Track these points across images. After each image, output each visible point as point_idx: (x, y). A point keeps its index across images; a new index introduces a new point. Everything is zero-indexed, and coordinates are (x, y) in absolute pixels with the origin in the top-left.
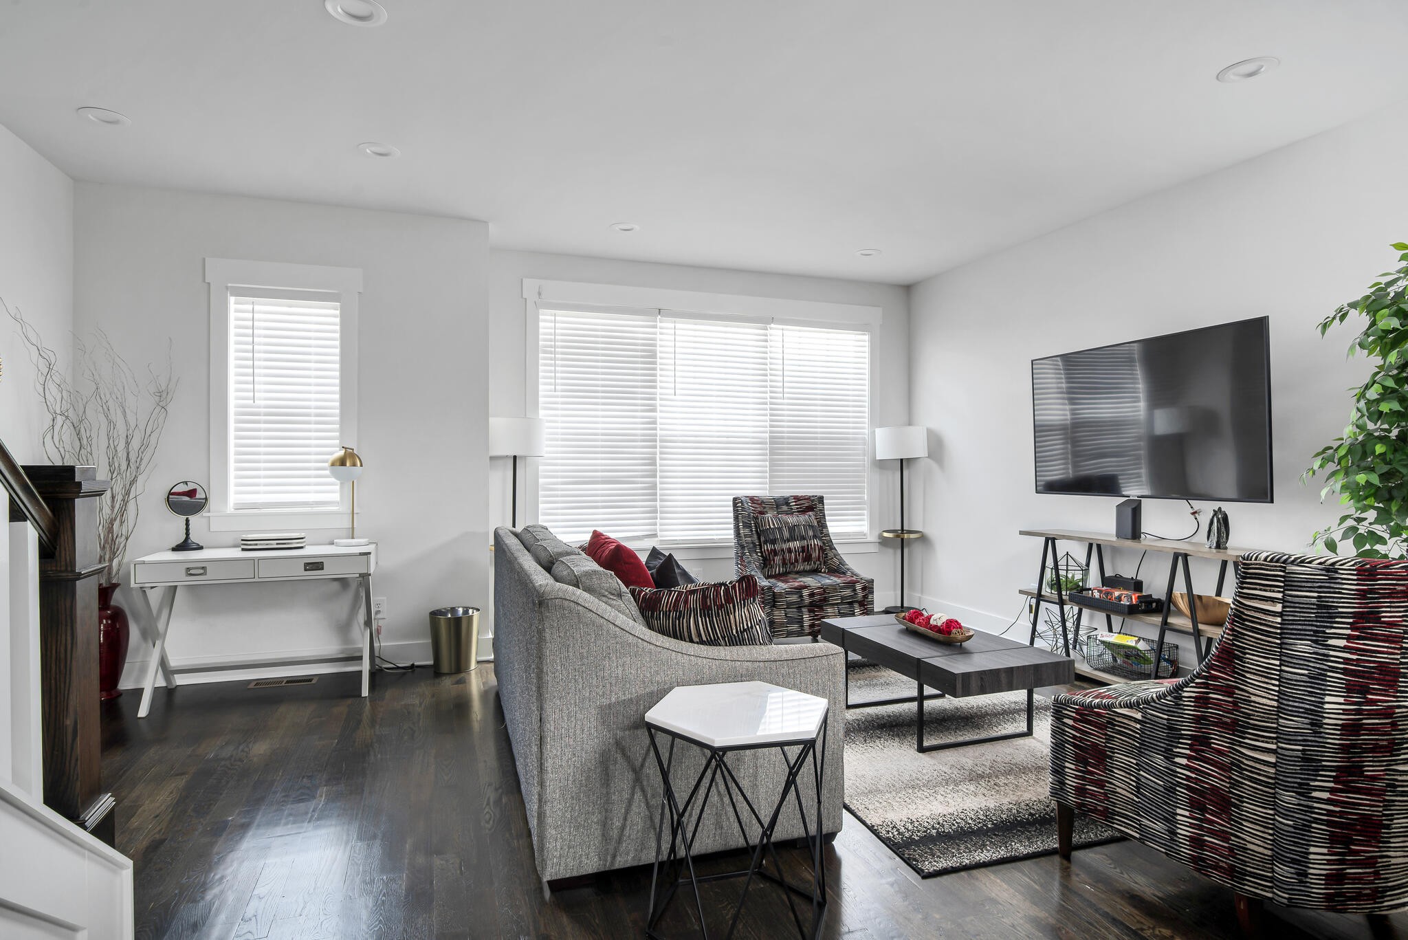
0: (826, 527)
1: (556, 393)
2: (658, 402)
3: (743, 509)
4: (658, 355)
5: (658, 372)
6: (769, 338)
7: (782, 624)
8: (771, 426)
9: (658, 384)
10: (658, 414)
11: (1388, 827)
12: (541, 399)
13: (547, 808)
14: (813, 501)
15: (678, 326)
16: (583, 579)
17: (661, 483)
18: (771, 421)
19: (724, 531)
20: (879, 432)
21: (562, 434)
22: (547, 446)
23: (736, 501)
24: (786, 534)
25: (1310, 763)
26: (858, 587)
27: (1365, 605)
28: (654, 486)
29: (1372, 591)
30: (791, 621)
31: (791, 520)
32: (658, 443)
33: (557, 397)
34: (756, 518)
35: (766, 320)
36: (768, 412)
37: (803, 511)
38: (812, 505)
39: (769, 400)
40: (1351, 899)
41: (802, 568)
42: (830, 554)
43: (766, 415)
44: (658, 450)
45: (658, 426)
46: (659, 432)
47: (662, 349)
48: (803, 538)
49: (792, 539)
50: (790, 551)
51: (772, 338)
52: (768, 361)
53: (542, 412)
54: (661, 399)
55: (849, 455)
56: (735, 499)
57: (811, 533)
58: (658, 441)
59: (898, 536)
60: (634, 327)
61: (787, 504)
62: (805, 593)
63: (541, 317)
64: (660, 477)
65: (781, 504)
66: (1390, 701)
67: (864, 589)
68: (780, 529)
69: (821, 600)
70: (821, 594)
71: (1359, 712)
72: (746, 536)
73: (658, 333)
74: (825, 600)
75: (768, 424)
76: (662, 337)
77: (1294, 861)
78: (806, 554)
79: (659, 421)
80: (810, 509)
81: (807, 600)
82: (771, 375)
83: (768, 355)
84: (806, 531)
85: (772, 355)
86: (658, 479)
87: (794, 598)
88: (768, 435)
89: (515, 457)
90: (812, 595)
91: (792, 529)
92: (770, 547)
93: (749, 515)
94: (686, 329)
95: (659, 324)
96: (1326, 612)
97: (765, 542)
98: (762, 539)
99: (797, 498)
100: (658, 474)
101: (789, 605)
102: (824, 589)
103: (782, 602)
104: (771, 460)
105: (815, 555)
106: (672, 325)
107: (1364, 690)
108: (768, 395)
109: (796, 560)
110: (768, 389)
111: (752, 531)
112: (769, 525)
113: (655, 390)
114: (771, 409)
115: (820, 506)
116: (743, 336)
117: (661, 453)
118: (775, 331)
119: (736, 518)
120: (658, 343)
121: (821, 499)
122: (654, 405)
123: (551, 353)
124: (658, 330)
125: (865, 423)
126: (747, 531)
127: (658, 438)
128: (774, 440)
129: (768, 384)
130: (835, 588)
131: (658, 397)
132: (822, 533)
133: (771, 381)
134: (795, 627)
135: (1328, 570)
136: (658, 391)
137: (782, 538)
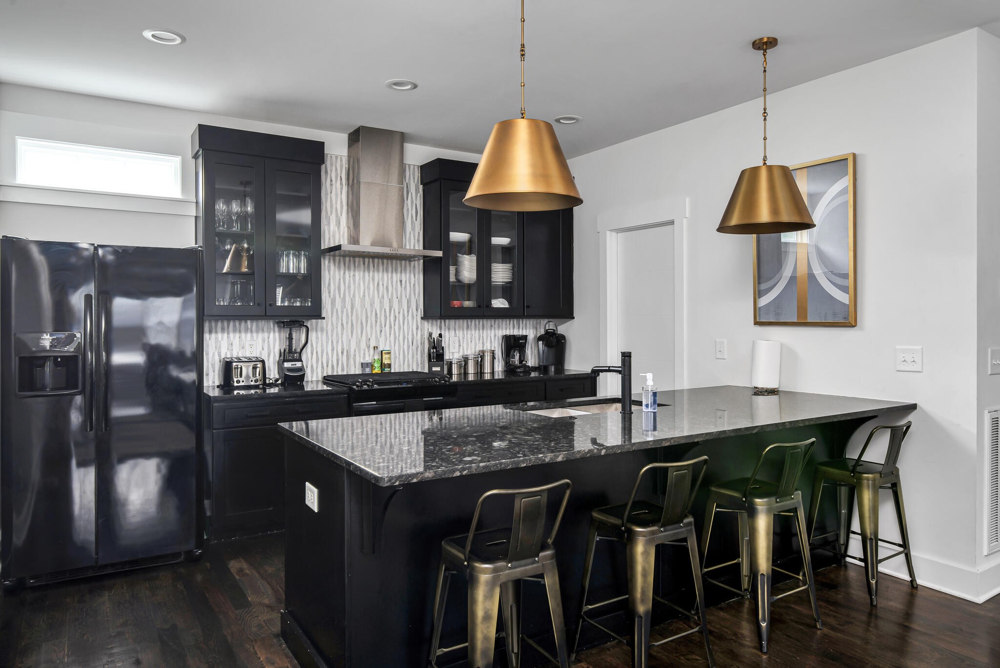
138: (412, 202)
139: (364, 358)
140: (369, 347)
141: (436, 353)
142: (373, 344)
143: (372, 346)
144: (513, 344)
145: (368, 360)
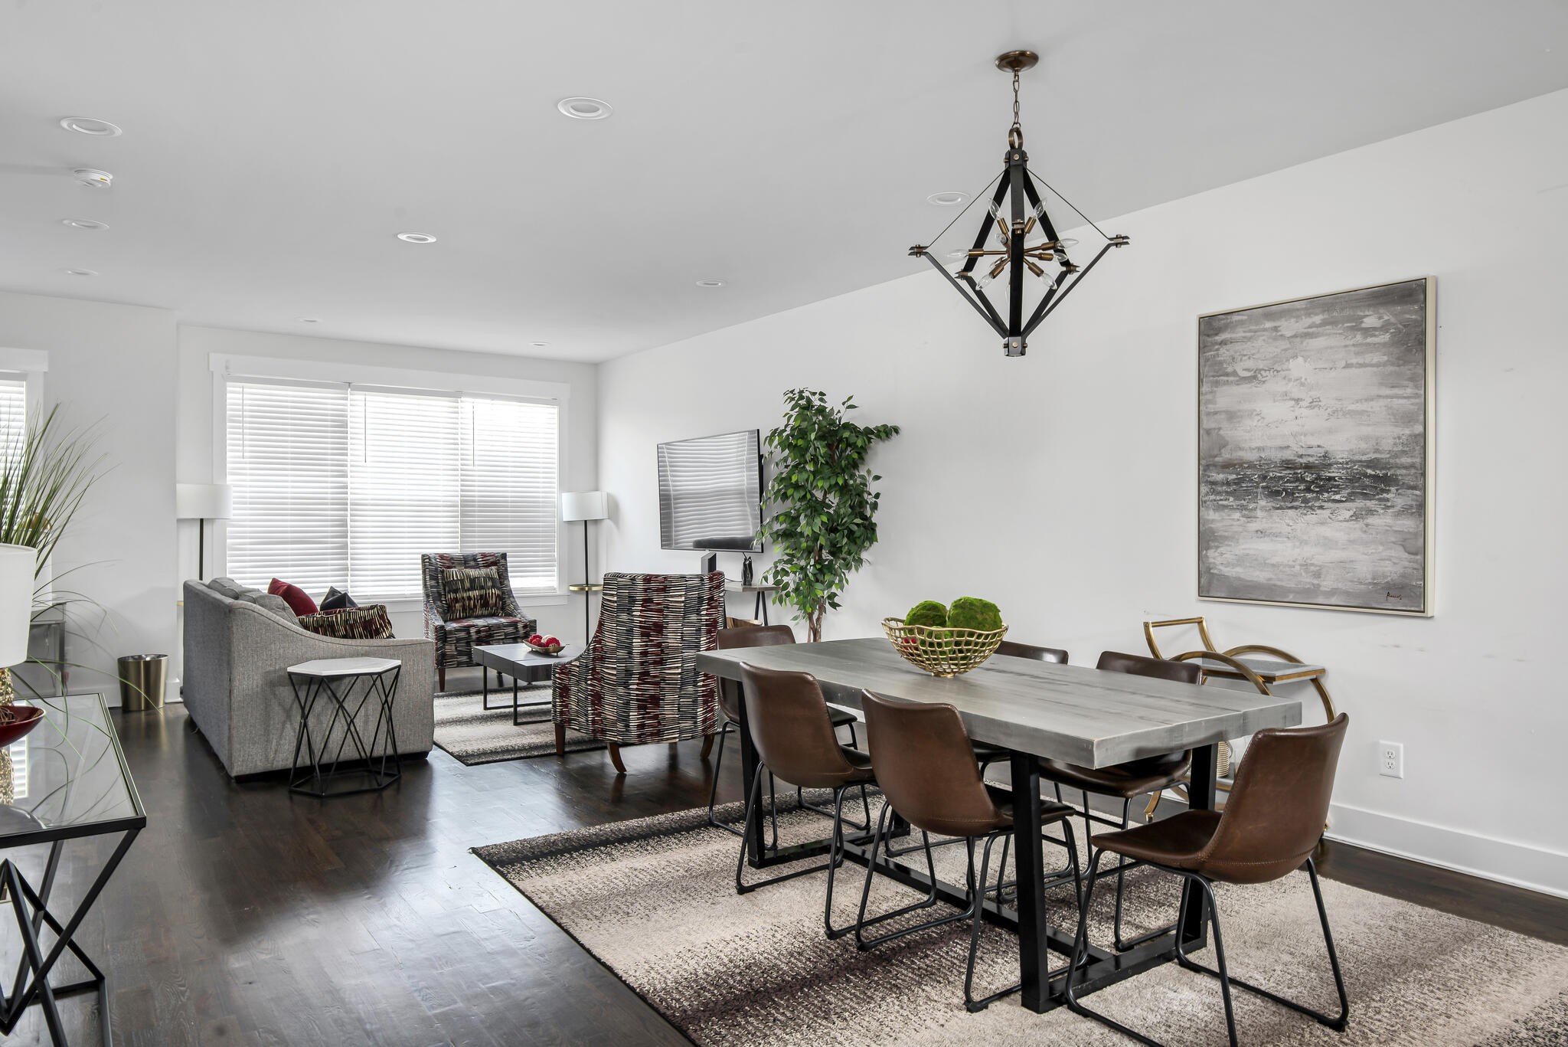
0: (507, 578)
1: (245, 460)
2: (349, 469)
3: (431, 564)
4: (349, 425)
5: (349, 441)
6: (460, 410)
7: (453, 656)
8: (462, 491)
9: (349, 452)
10: (349, 480)
11: (663, 700)
12: (228, 465)
13: (234, 732)
14: (497, 557)
15: (368, 398)
16: (259, 600)
17: (351, 543)
18: (462, 486)
19: (413, 586)
20: (566, 497)
21: (251, 498)
22: (234, 509)
23: (425, 558)
24: (467, 585)
25: (629, 673)
26: (520, 625)
27: (647, 595)
28: (345, 546)
29: (649, 589)
30: (461, 653)
31: (473, 573)
32: (349, 507)
33: (245, 463)
34: (442, 572)
35: (456, 395)
36: (459, 478)
37: (487, 566)
38: (498, 562)
39: (459, 467)
40: (648, 736)
41: (480, 612)
42: (508, 602)
43: (457, 481)
44: (349, 513)
45: (349, 491)
46: (349, 496)
47: (352, 419)
48: (482, 588)
49: (472, 588)
50: (469, 598)
51: (463, 410)
52: (459, 431)
53: (229, 477)
54: (352, 466)
55: (538, 517)
56: (423, 556)
57: (490, 584)
58: (349, 504)
59: (583, 589)
60: (325, 400)
61: (475, 560)
62: (473, 630)
63: (228, 389)
64: (351, 538)
65: (466, 561)
66: (660, 639)
67: (525, 627)
68: (462, 581)
69: (486, 636)
70: (486, 631)
71: (646, 646)
72: (432, 587)
73: (349, 405)
74: (491, 636)
75: (459, 488)
76: (352, 408)
77: (623, 720)
78: (484, 601)
79: (349, 486)
80: (494, 564)
81: (474, 637)
82: (462, 444)
83: (459, 426)
84: (485, 581)
85: (463, 426)
86: (349, 540)
87: (463, 634)
88: (458, 499)
89: (202, 521)
90: (478, 632)
91: (472, 581)
92: (453, 595)
93: (436, 569)
94: (377, 402)
95: (349, 396)
96: (632, 600)
97: (449, 592)
98: (447, 589)
99: (484, 555)
100: (349, 534)
101: (458, 640)
102: (490, 628)
103: (452, 638)
104: (462, 522)
105: (492, 601)
106: (363, 397)
107: (648, 635)
108: (459, 462)
109: (475, 606)
110: (459, 457)
111: (438, 583)
112: (453, 577)
113: (345, 457)
114: (462, 475)
115: (502, 561)
116: (437, 408)
117: (351, 515)
118: (467, 404)
119: (424, 572)
120: (349, 414)
121: (504, 556)
122: (346, 471)
123: (239, 422)
124: (348, 402)
125: (554, 488)
126: (433, 583)
127: (349, 502)
128: (465, 504)
129: (459, 452)
130: (499, 626)
131: (349, 463)
132: (501, 585)
133: (461, 449)
134: (464, 659)
135: (631, 579)
136: (349, 458)
137: (463, 588)
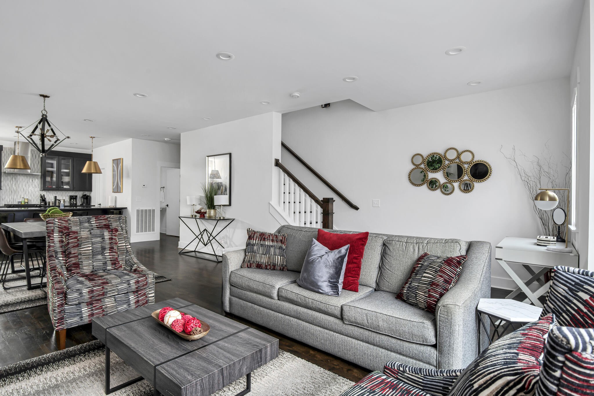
138: (37, 160)
139: (19, 200)
140: (21, 198)
141: (43, 199)
142: (22, 196)
143: (22, 197)
144: (72, 198)
145: (20, 201)
